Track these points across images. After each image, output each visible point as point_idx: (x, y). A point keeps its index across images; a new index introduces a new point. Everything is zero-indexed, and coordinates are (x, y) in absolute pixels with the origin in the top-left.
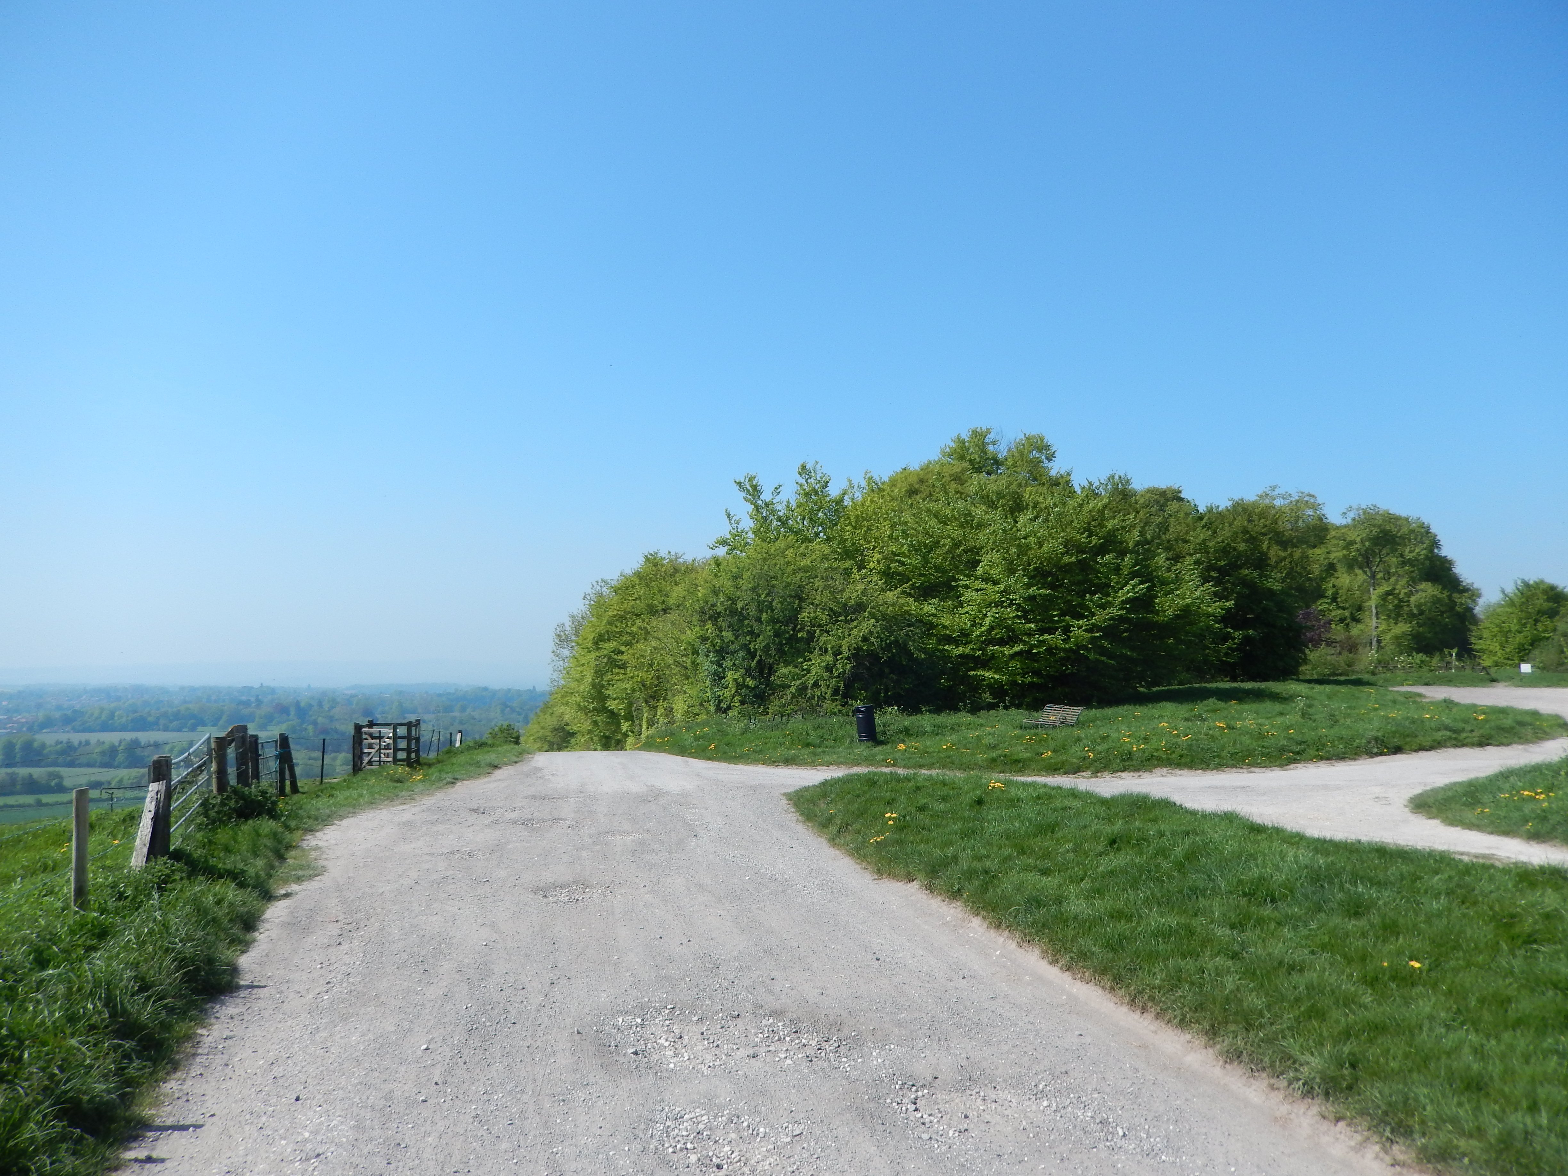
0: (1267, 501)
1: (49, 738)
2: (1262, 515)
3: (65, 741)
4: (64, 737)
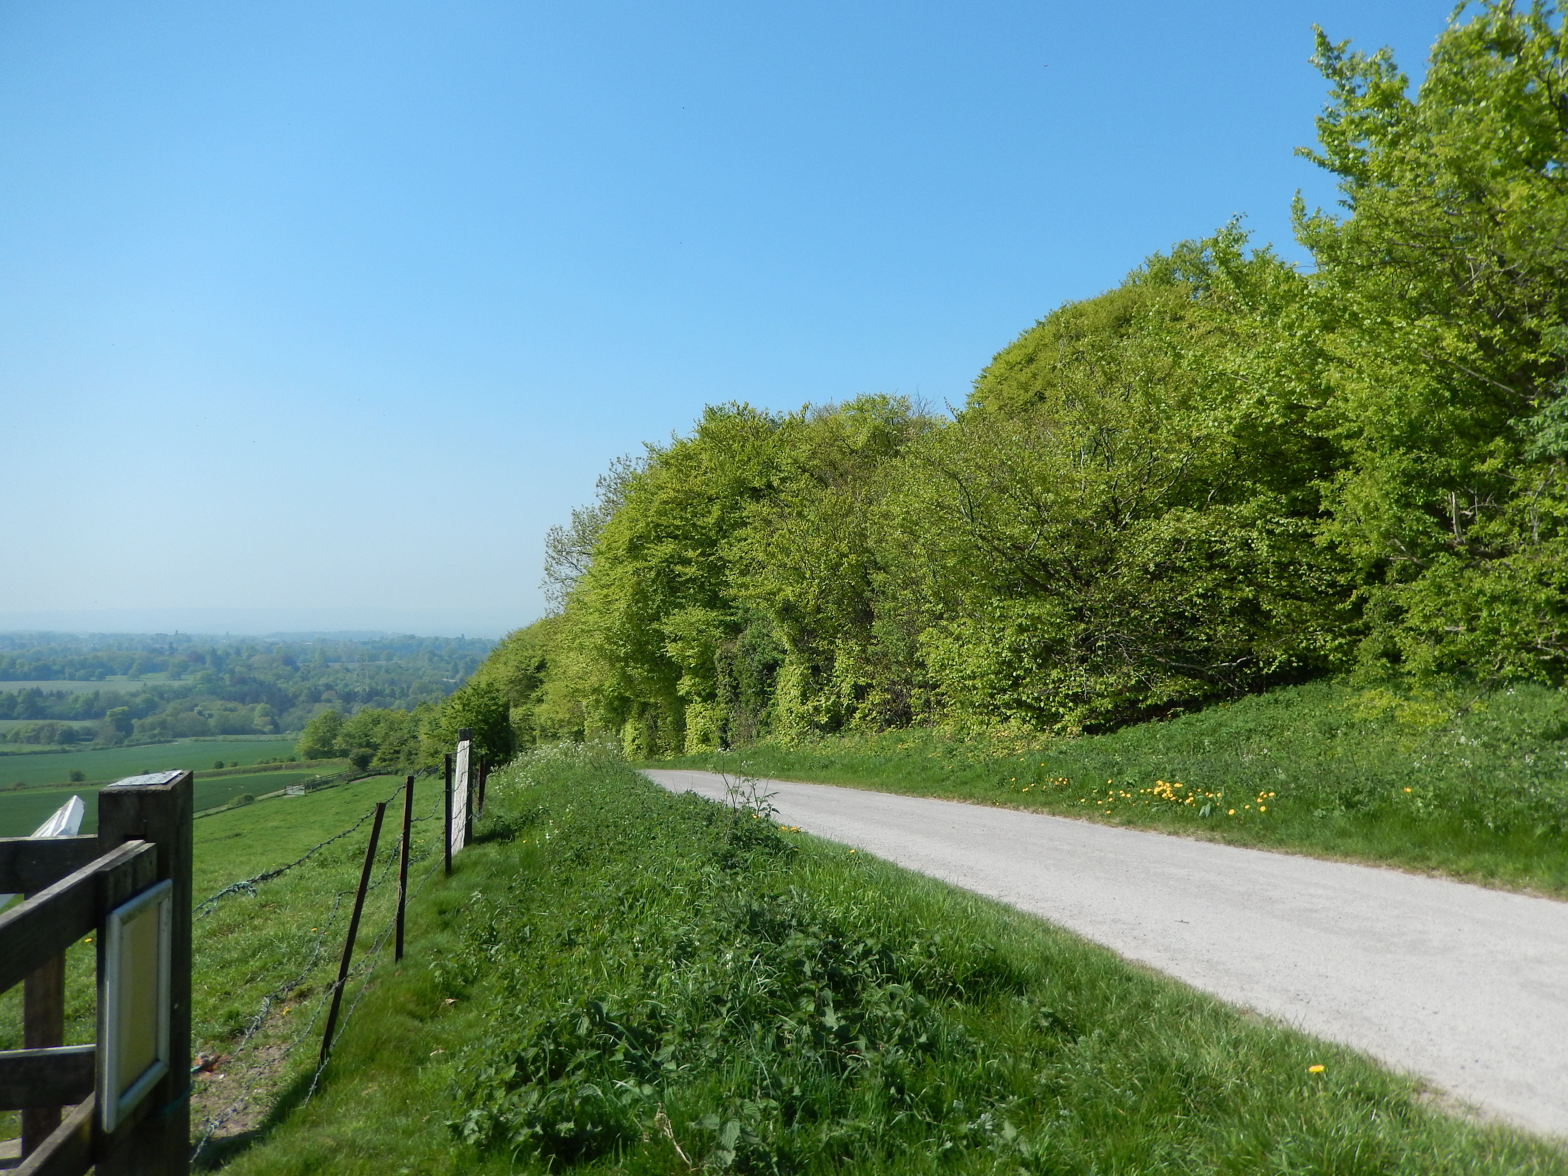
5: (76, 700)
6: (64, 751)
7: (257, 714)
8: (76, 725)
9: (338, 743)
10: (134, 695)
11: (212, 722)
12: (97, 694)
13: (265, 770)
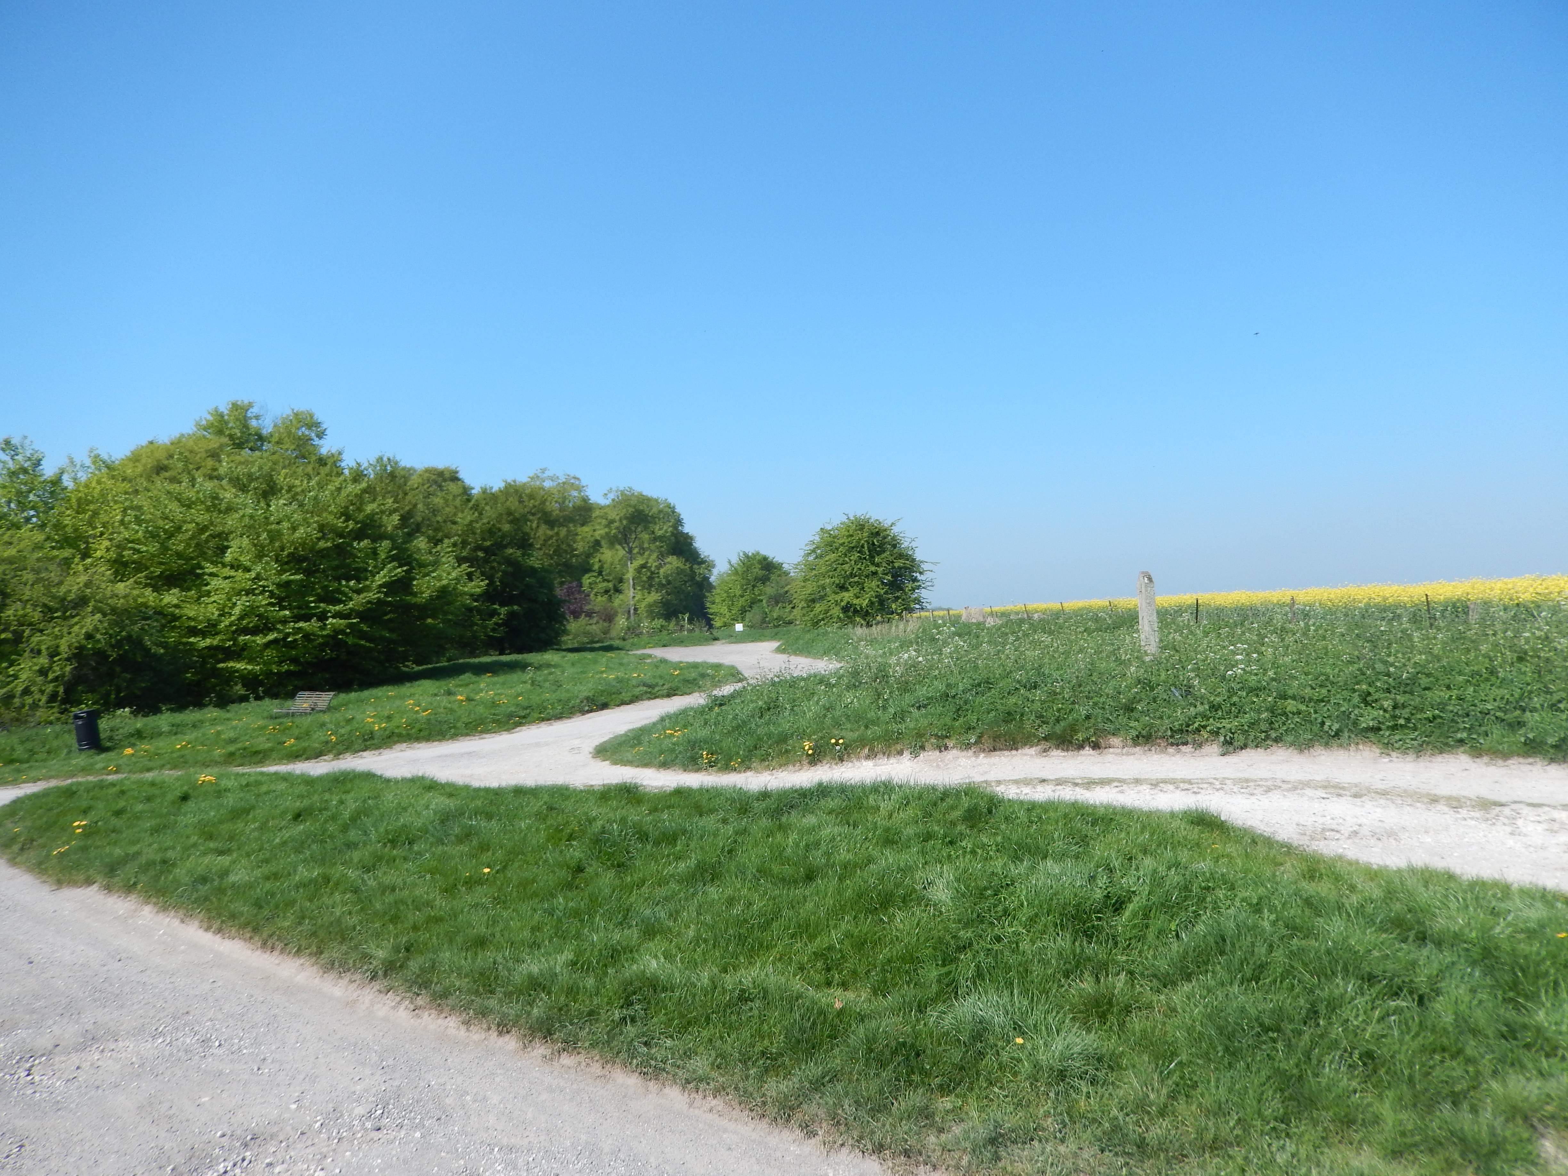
0: (538, 483)
2: (531, 497)
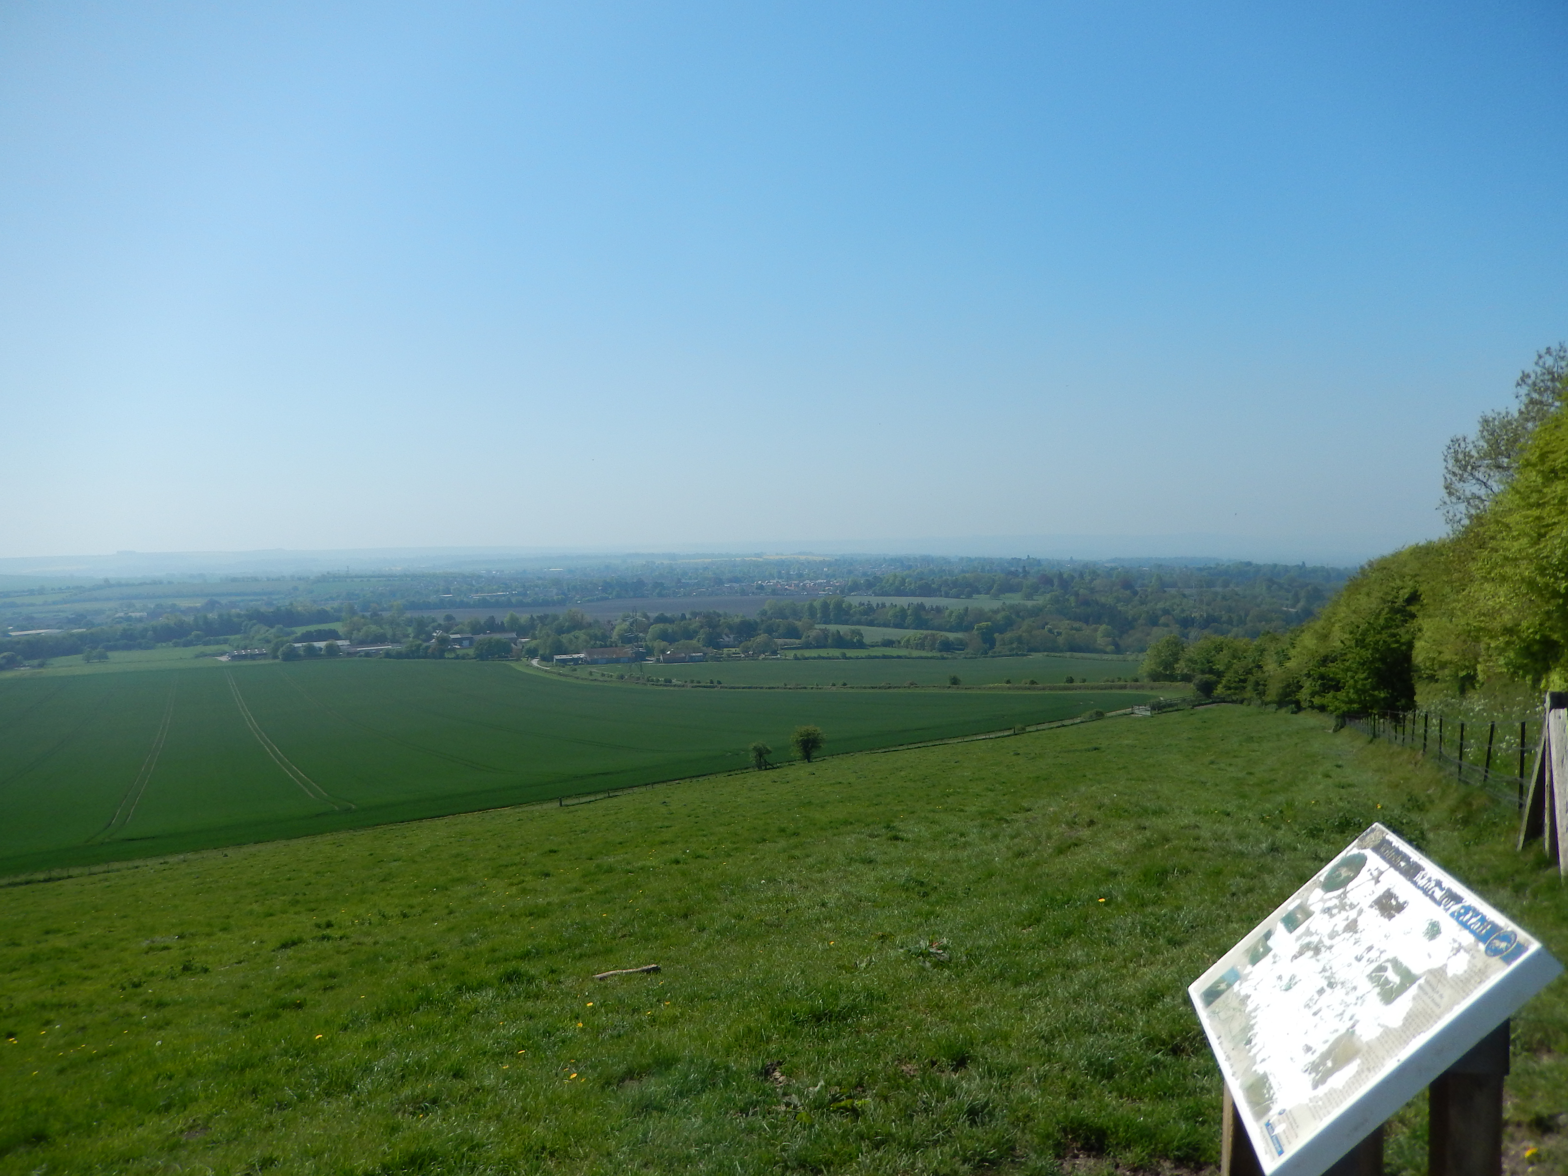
1: (854, 600)
3: (866, 603)
4: (865, 599)
5: (952, 612)
6: (943, 658)
7: (1100, 634)
8: (952, 636)
9: (1181, 667)
10: (996, 612)
11: (1061, 640)
12: (967, 609)
13: (1111, 688)
